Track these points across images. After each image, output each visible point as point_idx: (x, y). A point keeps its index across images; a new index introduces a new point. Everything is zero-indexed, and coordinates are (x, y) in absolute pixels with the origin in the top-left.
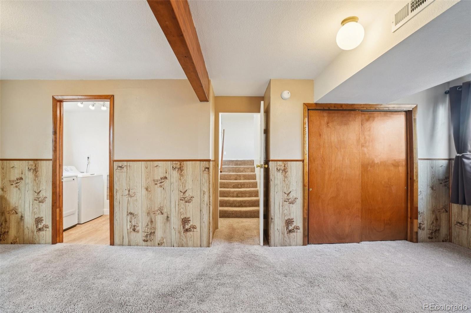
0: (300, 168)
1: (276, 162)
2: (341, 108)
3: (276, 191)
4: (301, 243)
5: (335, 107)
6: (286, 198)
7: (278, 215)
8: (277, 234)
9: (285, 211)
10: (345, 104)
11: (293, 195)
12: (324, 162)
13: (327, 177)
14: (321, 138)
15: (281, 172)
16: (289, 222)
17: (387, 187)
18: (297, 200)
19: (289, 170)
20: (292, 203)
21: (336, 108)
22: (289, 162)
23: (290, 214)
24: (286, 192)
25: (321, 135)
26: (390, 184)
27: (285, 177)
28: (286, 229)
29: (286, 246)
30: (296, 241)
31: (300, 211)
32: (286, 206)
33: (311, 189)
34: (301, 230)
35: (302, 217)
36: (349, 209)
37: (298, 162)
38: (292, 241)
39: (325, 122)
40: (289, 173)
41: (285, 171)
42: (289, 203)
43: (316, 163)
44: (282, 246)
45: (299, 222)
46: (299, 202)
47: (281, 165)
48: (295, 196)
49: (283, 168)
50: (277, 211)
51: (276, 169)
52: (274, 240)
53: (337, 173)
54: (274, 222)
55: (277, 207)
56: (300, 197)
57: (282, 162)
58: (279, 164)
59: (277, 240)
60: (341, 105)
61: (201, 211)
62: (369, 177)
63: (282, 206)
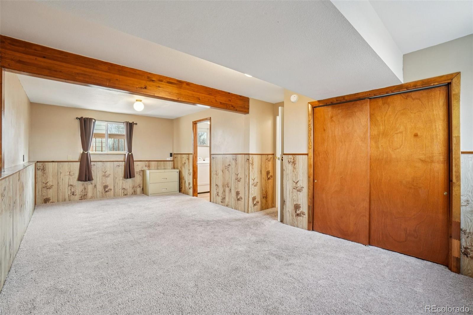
0: (306, 162)
1: (287, 156)
2: (344, 100)
3: (287, 179)
4: (306, 227)
5: (337, 100)
6: (294, 186)
7: (289, 199)
8: (288, 214)
9: (294, 197)
10: (347, 96)
11: (300, 184)
12: (328, 156)
13: (331, 170)
14: (325, 132)
15: (291, 163)
16: (297, 207)
17: (411, 188)
18: (303, 189)
19: (297, 162)
20: (299, 191)
21: (339, 101)
22: (297, 156)
23: (298, 200)
24: (295, 181)
25: (325, 129)
26: (415, 184)
27: (294, 168)
28: (294, 212)
29: (294, 226)
30: (302, 224)
31: (306, 199)
32: (295, 193)
33: (316, 181)
34: (306, 216)
35: (307, 205)
36: (354, 206)
37: (304, 156)
38: (299, 224)
39: (329, 117)
40: (297, 165)
41: (294, 163)
42: (297, 191)
43: (321, 156)
44: (291, 225)
45: (304, 208)
46: (305, 190)
47: (291, 158)
48: (302, 185)
49: (292, 161)
50: (288, 196)
51: (287, 161)
52: (286, 220)
53: (341, 167)
54: (286, 204)
55: (288, 193)
56: (305, 186)
57: (292, 156)
58: (289, 157)
59: (288, 220)
60: (343, 97)
61: (245, 188)
62: (383, 174)
63: (292, 193)
